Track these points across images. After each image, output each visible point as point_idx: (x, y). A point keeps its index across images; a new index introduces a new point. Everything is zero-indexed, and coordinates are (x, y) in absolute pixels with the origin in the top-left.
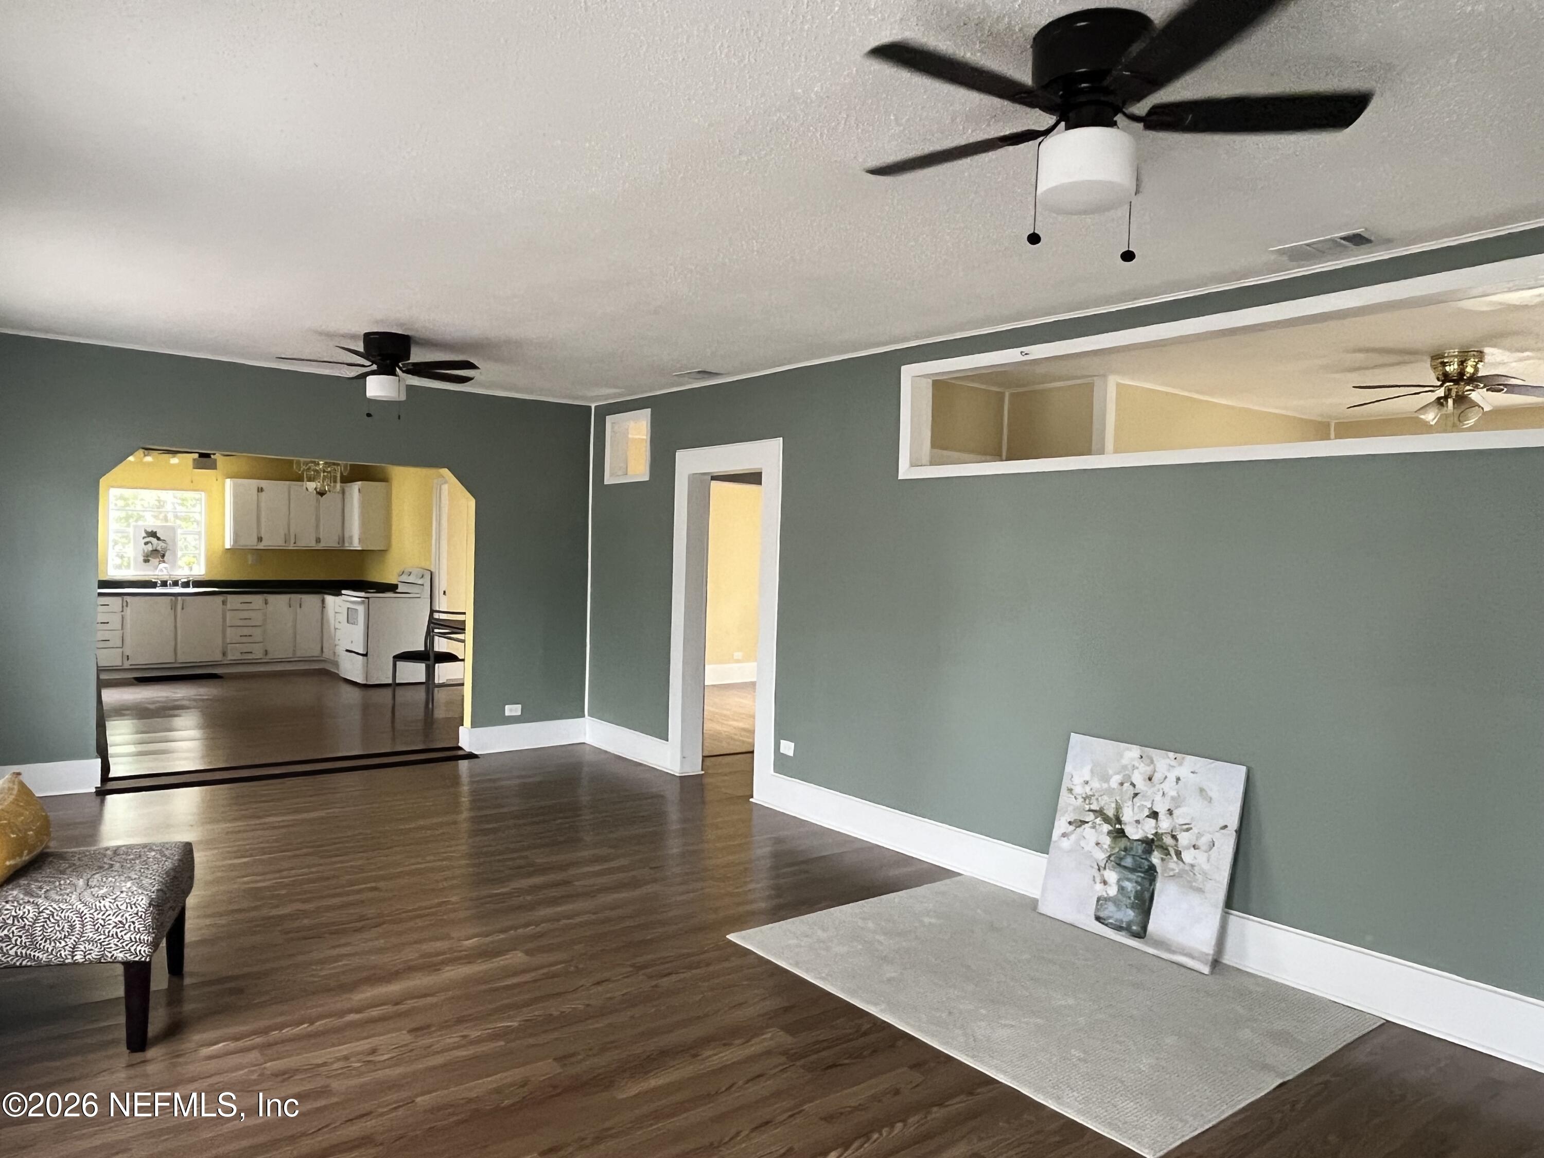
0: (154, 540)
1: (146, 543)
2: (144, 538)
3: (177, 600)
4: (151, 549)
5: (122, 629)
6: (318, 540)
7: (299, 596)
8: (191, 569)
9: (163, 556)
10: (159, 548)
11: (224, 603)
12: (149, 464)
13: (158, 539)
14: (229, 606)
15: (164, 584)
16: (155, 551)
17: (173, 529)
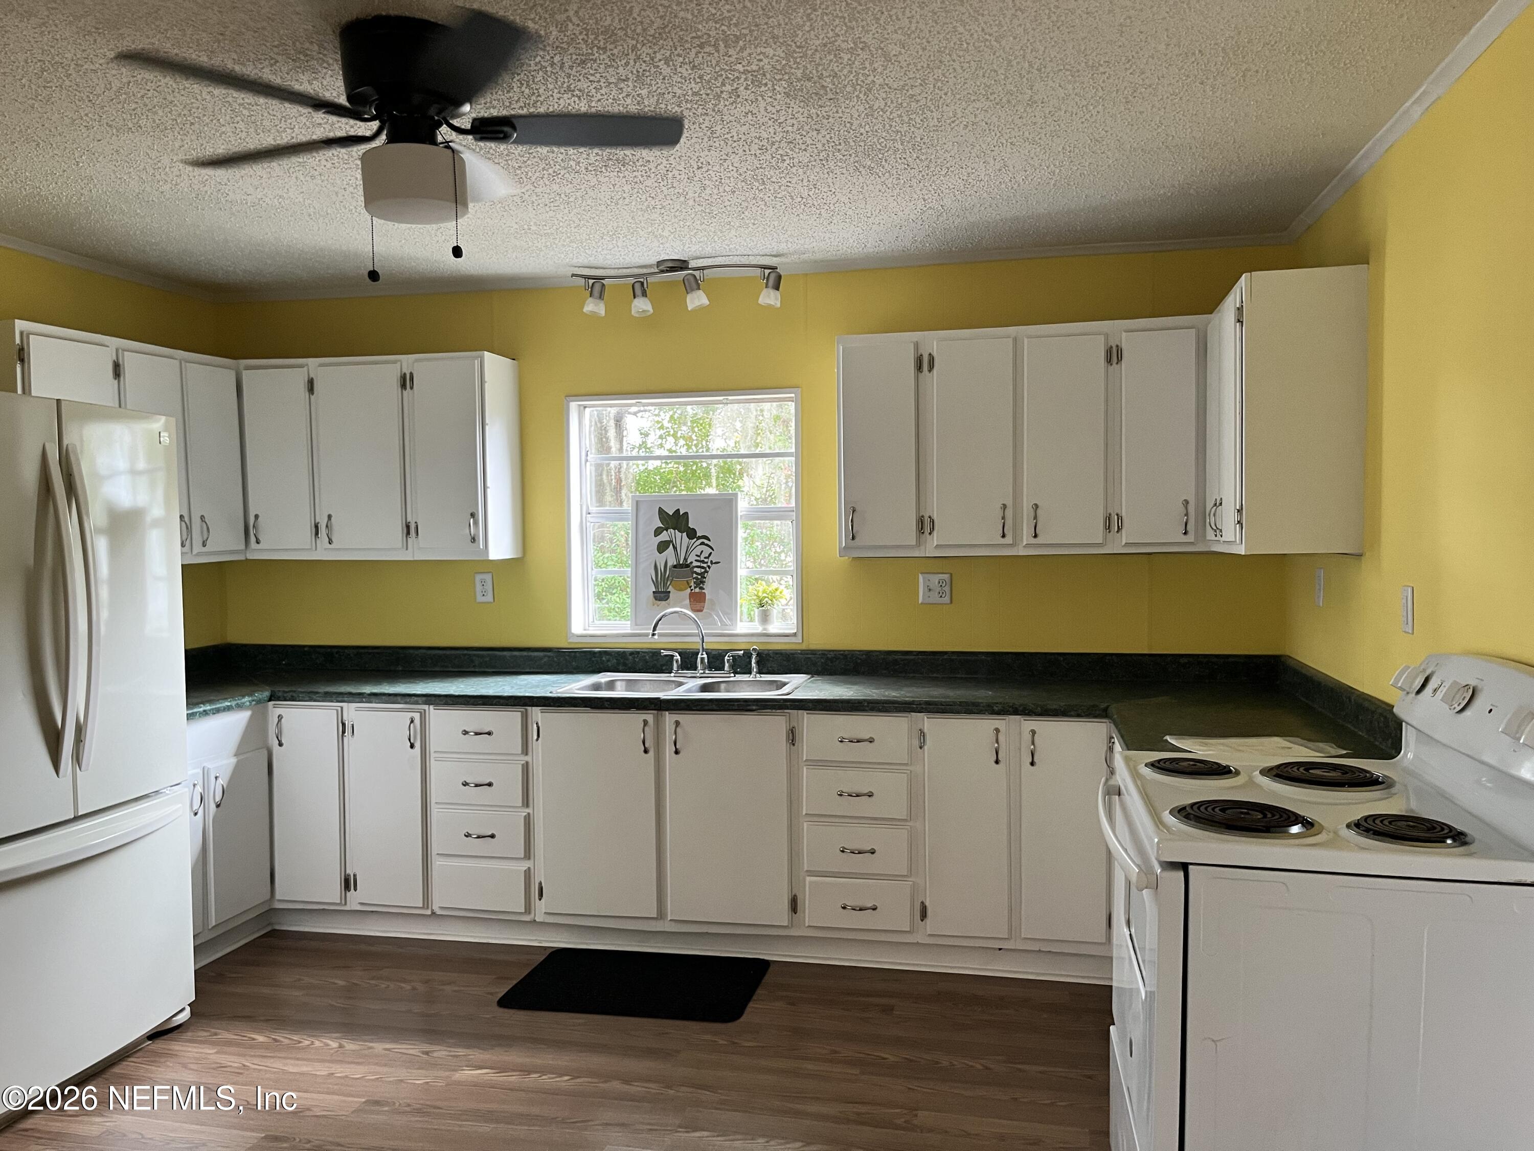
0: (680, 538)
1: (662, 547)
2: (658, 532)
3: (658, 723)
4: (672, 561)
5: (526, 802)
6: (1112, 523)
7: (1028, 724)
8: (765, 618)
9: (700, 582)
10: (692, 558)
11: (792, 737)
12: (645, 321)
13: (692, 534)
14: (808, 747)
15: (689, 661)
16: (683, 566)
17: (727, 503)
